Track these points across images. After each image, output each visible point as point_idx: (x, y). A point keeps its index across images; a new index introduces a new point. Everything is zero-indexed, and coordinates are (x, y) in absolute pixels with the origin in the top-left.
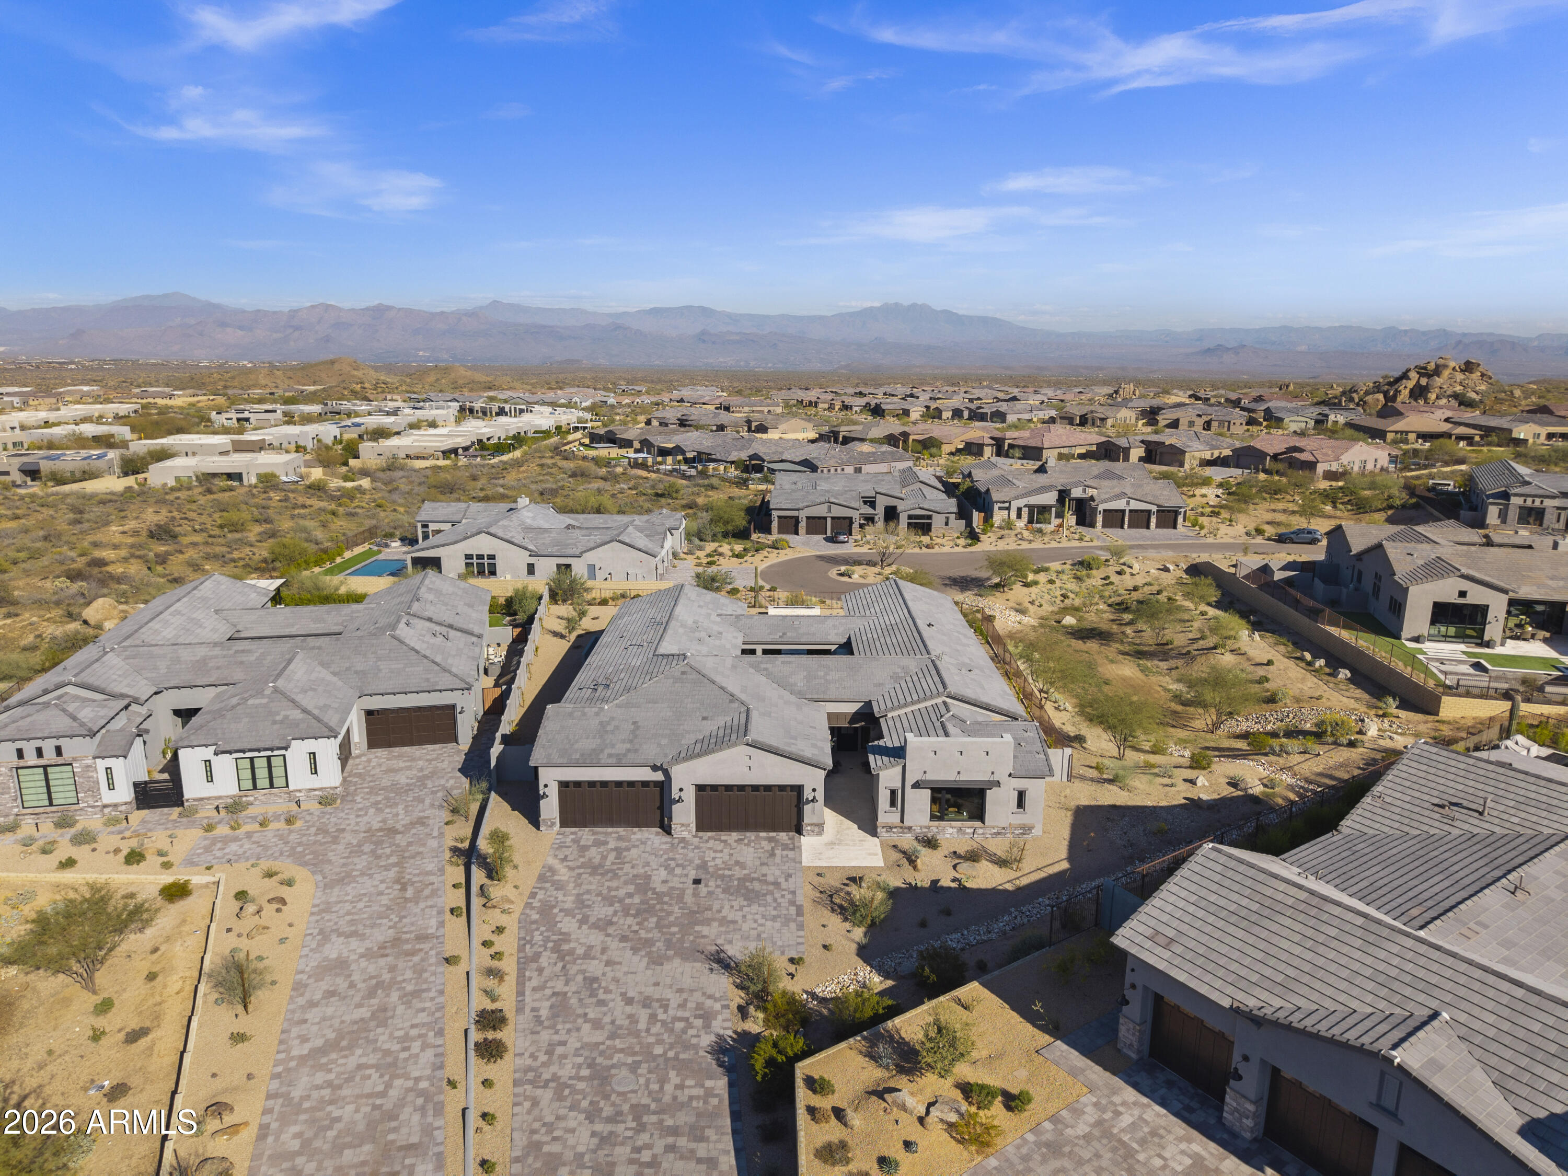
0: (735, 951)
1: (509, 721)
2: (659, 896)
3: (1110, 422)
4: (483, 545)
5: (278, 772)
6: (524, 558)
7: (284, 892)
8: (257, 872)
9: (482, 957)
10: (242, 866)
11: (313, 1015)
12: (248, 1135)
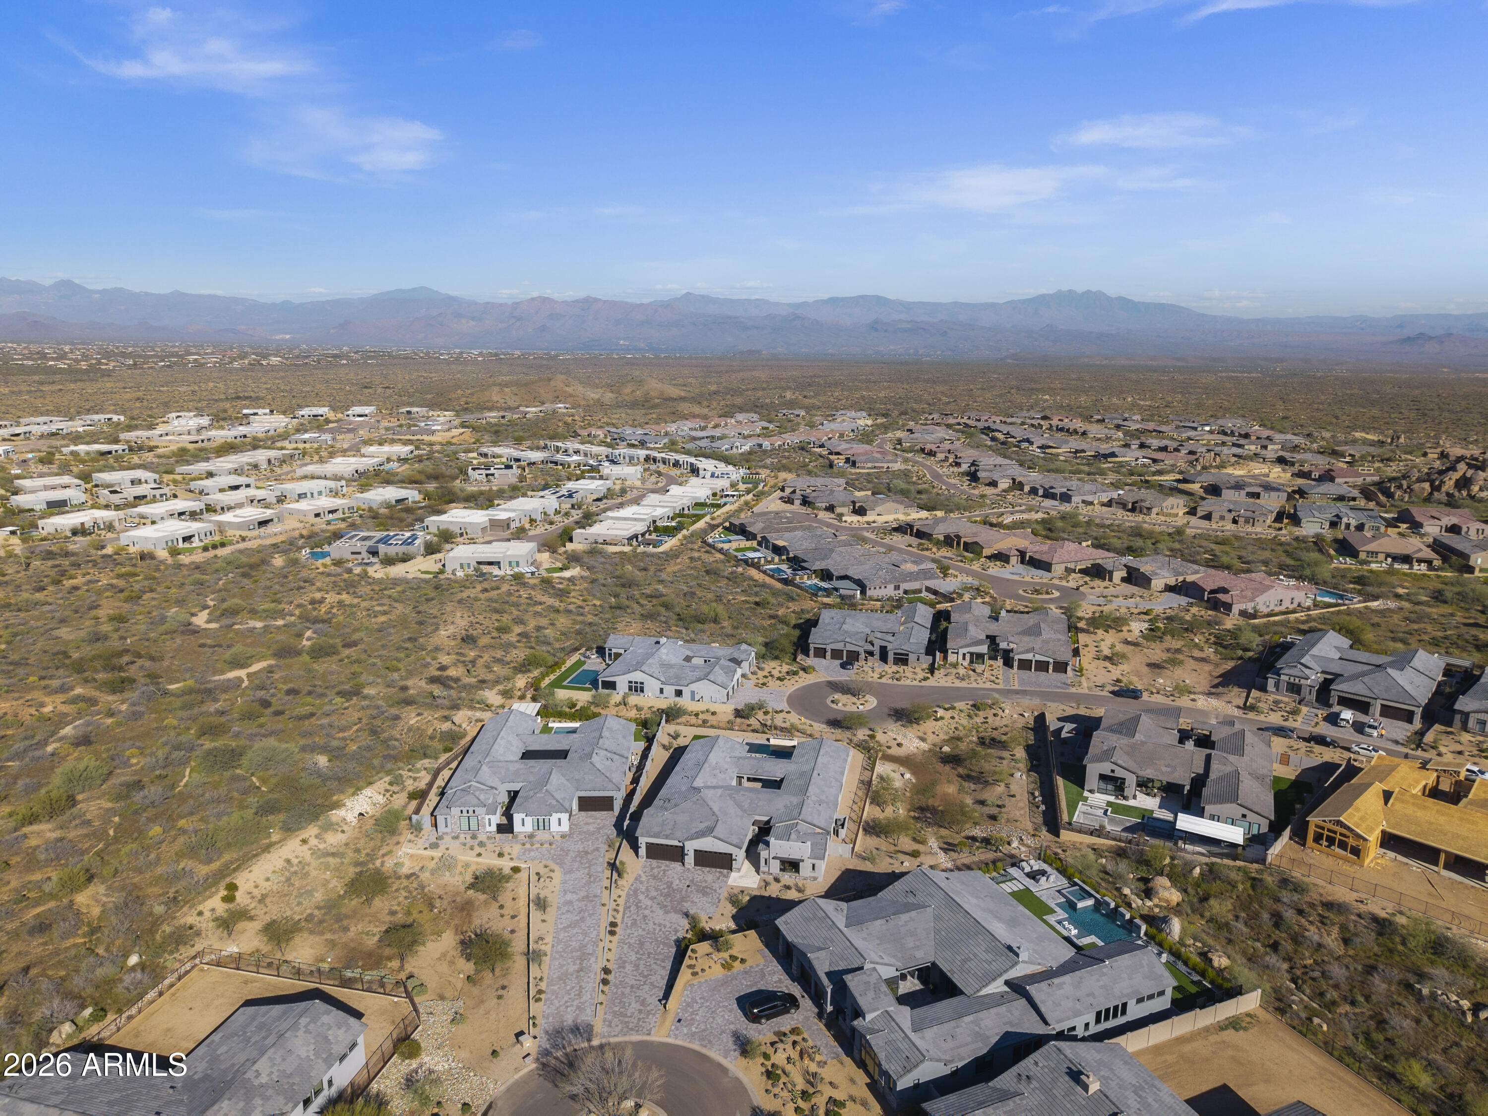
0: (692, 912)
1: (632, 809)
2: (674, 890)
3: (1155, 511)
4: (637, 676)
5: (547, 824)
6: (657, 685)
7: (551, 874)
8: (541, 865)
9: (613, 905)
10: (537, 862)
11: (564, 917)
12: (550, 946)
